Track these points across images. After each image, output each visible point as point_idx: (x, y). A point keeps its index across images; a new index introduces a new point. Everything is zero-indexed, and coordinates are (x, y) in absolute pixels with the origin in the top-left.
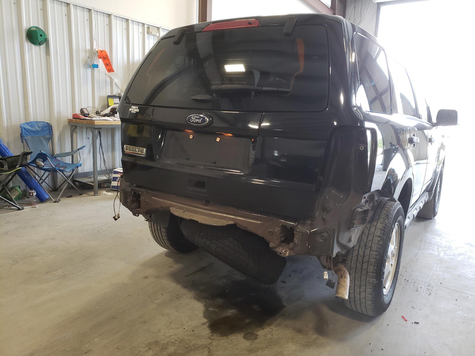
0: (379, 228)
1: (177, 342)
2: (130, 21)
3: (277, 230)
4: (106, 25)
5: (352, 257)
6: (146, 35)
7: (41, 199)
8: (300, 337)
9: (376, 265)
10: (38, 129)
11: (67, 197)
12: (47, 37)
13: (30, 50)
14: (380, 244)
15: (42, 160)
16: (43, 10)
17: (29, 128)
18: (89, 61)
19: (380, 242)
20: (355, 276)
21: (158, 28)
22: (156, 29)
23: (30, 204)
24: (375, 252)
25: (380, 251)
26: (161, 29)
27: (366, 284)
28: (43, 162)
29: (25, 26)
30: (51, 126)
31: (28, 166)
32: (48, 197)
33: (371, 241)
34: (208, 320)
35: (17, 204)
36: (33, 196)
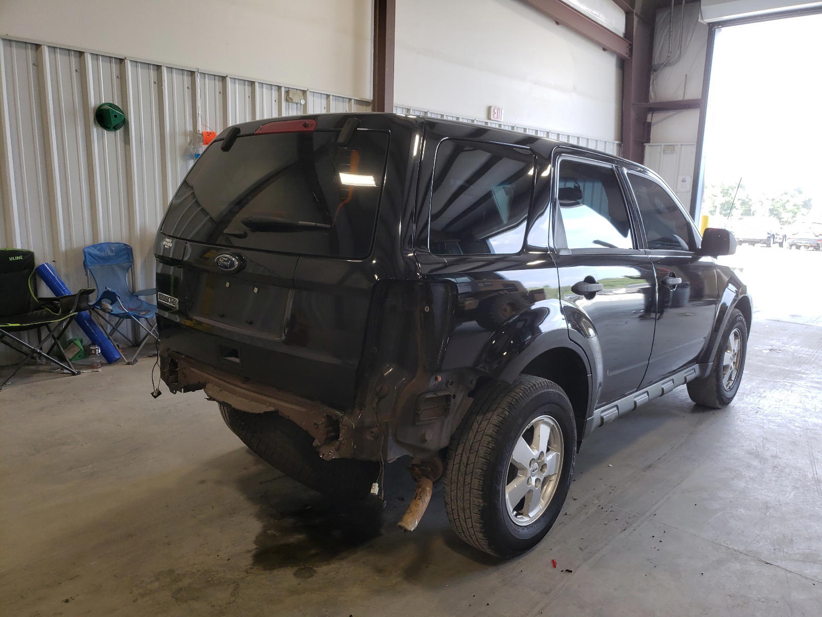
0: (492, 423)
1: (199, 573)
2: (257, 84)
3: (321, 421)
4: (217, 93)
5: (454, 465)
6: (284, 104)
7: (110, 360)
8: (377, 579)
9: (482, 479)
10: (110, 254)
11: (149, 357)
12: (126, 117)
13: (101, 138)
14: (491, 447)
15: (110, 301)
16: (121, 78)
17: (98, 253)
18: (191, 149)
19: (491, 444)
20: (457, 493)
21: (304, 92)
22: (301, 93)
23: (91, 366)
24: (481, 459)
25: (488, 458)
26: (308, 93)
27: (470, 506)
28: (111, 304)
29: (93, 102)
30: (131, 249)
31: (93, 309)
32: (119, 357)
33: (479, 442)
34: (257, 547)
35: (72, 366)
36: (95, 354)
